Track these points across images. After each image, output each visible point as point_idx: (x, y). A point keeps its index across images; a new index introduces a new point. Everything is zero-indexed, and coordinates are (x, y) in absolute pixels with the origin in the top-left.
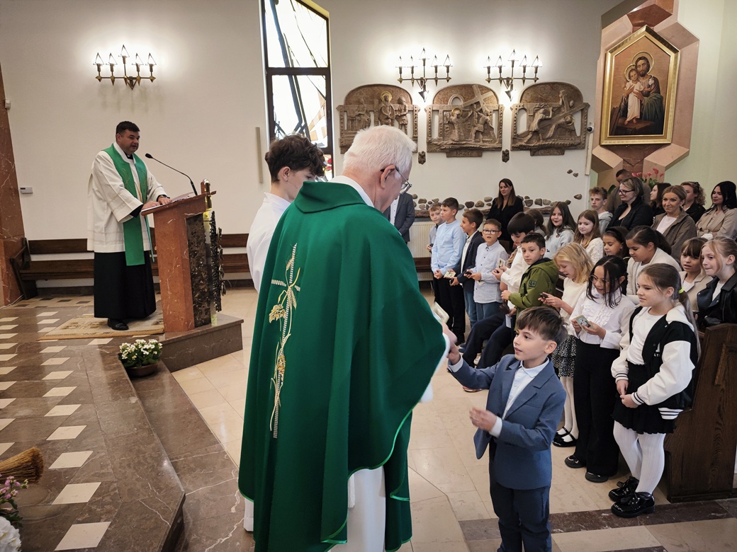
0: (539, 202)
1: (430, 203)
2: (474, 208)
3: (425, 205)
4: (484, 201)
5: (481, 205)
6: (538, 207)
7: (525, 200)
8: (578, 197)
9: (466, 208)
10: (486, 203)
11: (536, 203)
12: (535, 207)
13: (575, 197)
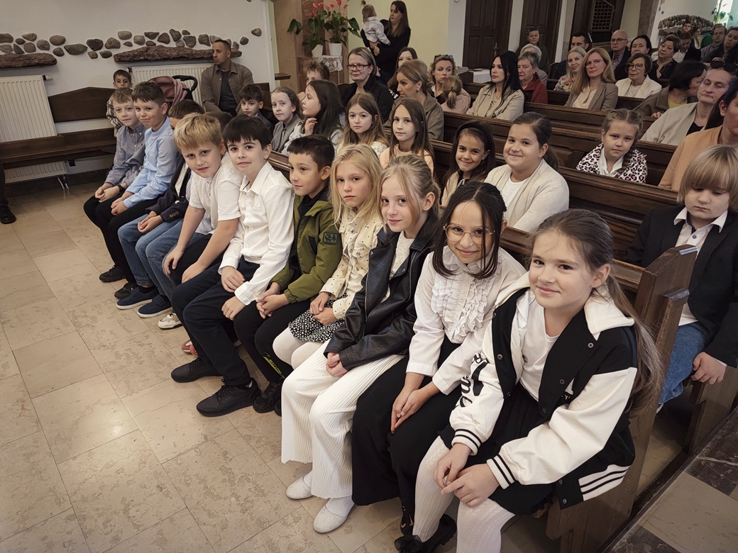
0: (205, 40)
1: (20, 42)
2: (104, 49)
3: (12, 45)
4: (118, 39)
5: (114, 44)
6: (204, 48)
7: (183, 36)
8: (257, 33)
9: (89, 50)
10: (122, 42)
11: (201, 42)
12: (199, 47)
13: (253, 32)
